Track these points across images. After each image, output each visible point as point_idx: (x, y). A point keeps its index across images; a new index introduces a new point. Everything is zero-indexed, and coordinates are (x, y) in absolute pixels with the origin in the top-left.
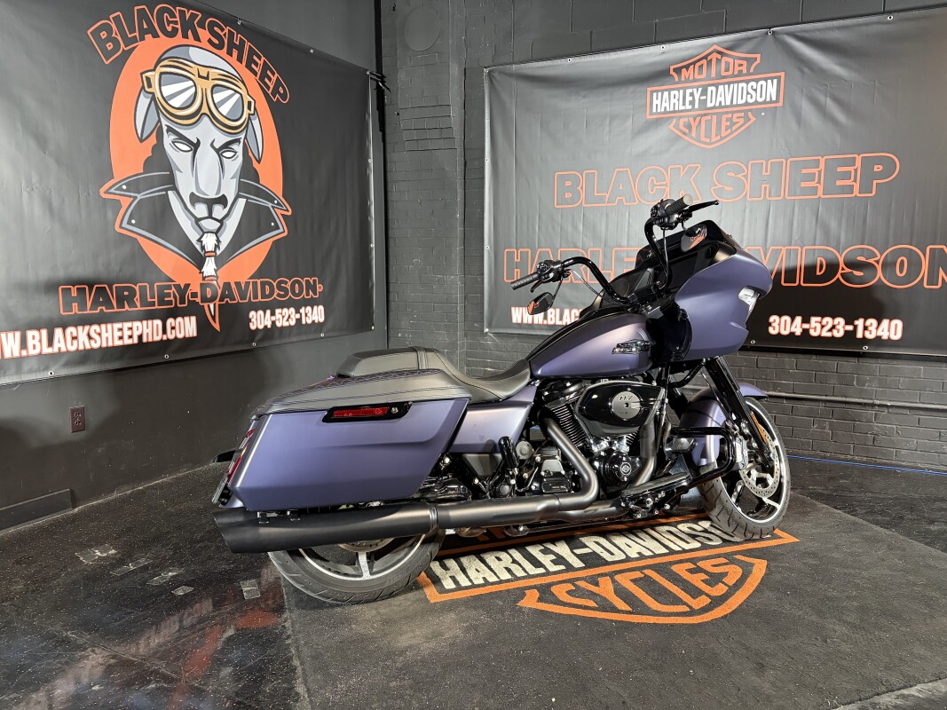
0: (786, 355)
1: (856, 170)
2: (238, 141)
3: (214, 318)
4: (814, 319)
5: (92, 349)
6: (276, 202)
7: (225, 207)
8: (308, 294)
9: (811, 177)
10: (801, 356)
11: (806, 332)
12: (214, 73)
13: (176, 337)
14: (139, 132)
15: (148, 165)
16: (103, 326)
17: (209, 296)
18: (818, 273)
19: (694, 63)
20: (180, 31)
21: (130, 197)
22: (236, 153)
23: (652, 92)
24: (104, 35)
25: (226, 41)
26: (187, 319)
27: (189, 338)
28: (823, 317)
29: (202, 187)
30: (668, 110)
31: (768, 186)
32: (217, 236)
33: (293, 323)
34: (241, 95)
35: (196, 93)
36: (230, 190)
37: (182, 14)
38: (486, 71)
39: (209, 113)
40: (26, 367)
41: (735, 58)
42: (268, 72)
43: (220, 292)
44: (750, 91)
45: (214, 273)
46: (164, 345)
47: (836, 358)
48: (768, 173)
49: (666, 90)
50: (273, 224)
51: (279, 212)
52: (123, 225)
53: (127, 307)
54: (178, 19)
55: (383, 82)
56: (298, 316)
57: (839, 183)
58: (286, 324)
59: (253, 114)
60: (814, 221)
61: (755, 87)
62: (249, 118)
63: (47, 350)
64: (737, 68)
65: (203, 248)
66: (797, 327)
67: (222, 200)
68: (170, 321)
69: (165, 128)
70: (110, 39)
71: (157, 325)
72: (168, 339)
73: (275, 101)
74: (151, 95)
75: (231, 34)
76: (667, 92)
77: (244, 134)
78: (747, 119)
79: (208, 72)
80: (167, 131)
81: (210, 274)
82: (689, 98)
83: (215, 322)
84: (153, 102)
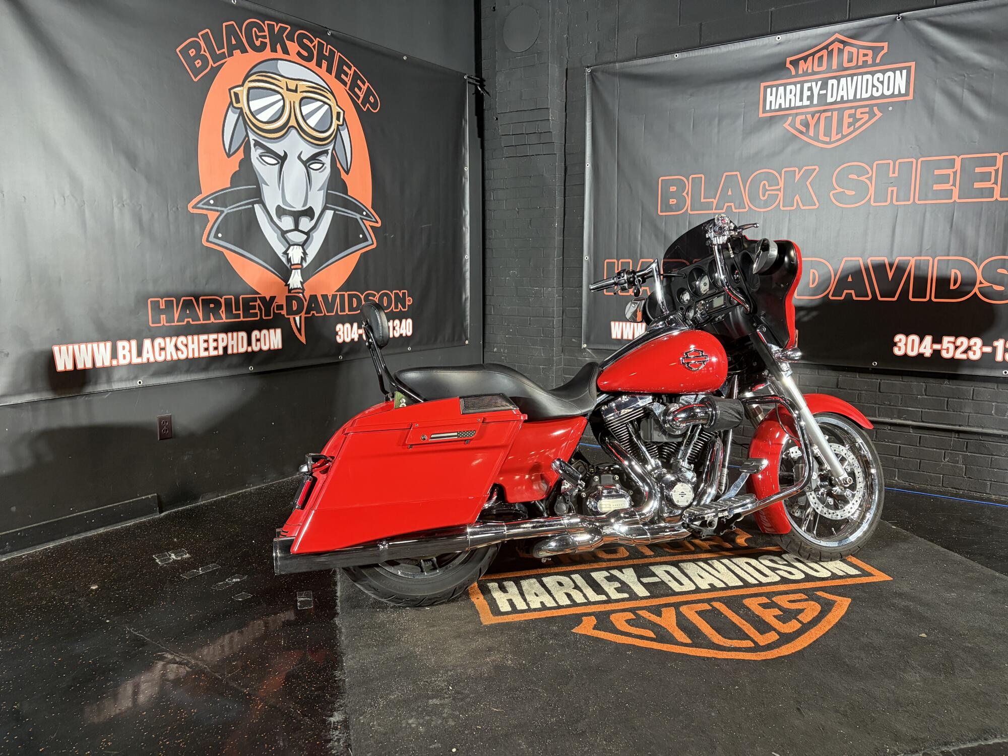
0: (913, 379)
1: (997, 171)
2: (326, 152)
3: (299, 330)
4: (946, 339)
5: (179, 360)
6: (364, 213)
7: (312, 218)
8: (396, 307)
9: (944, 179)
10: (931, 380)
11: (937, 353)
12: (303, 86)
13: (261, 349)
14: (227, 148)
15: (236, 179)
16: (190, 338)
17: (295, 309)
18: (952, 287)
19: (813, 54)
20: (268, 45)
21: (217, 211)
22: (323, 164)
23: (766, 88)
24: (192, 52)
25: (315, 53)
26: (272, 331)
27: (275, 350)
28: (956, 338)
29: (288, 199)
30: (783, 106)
31: (895, 189)
32: (303, 248)
34: (330, 105)
35: (284, 106)
36: (317, 202)
37: (271, 28)
38: (588, 70)
39: (296, 126)
40: (116, 375)
41: (859, 47)
42: (359, 82)
43: (306, 304)
44: (876, 83)
45: (300, 286)
46: (249, 357)
47: (972, 383)
48: (896, 175)
49: (781, 85)
50: (361, 236)
51: (368, 223)
52: (210, 240)
53: (212, 320)
54: (267, 33)
55: (482, 86)
57: (977, 185)
59: (342, 125)
60: (949, 230)
61: (881, 79)
62: (338, 129)
63: (136, 360)
64: (861, 59)
65: (289, 260)
66: (927, 347)
67: (309, 213)
68: (255, 333)
69: (252, 143)
70: (198, 56)
71: (242, 337)
72: (253, 351)
73: (365, 110)
74: (239, 111)
75: (320, 45)
76: (783, 88)
77: (333, 145)
78: (872, 114)
79: (297, 85)
80: (255, 145)
81: (296, 287)
82: (807, 93)
83: (301, 335)
84: (241, 117)
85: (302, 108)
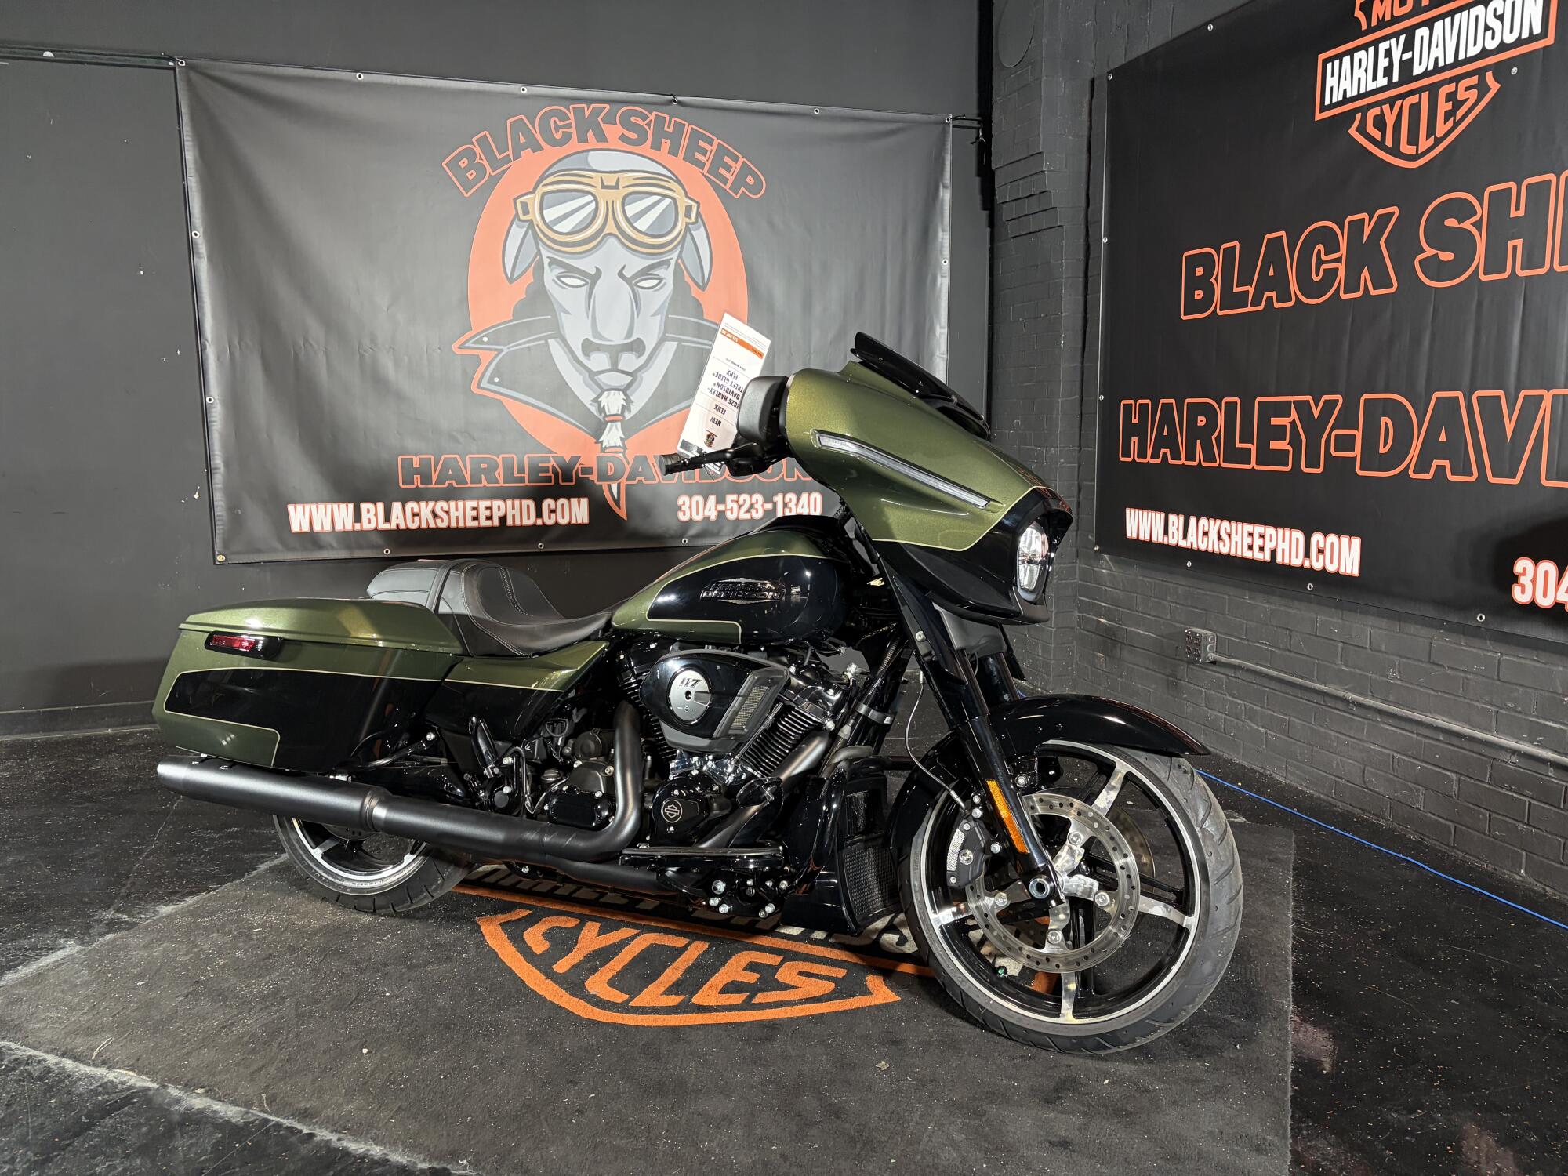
2: (667, 263)
5: (438, 528)
7: (640, 354)
12: (628, 179)
13: (557, 523)
14: (509, 271)
15: (520, 309)
16: (452, 504)
17: (610, 473)
20: (575, 137)
21: (495, 350)
22: (661, 280)
23: (1325, 63)
24: (464, 163)
25: (650, 132)
26: (574, 501)
27: (576, 525)
29: (602, 330)
30: (1349, 95)
31: (1519, 242)
32: (625, 395)
33: (758, 515)
34: (674, 199)
35: (597, 209)
36: (650, 331)
37: (579, 113)
38: (1110, 77)
39: (618, 234)
42: (727, 159)
43: (628, 468)
44: (1491, 21)
45: (619, 443)
46: (537, 531)
48: (1521, 212)
49: (1345, 54)
52: (482, 385)
53: (484, 482)
54: (572, 120)
56: (769, 506)
58: (747, 516)
59: (696, 222)
61: (1500, 11)
62: (687, 229)
63: (383, 526)
65: (601, 410)
67: (636, 347)
68: (548, 503)
69: (546, 261)
70: (472, 165)
71: (528, 506)
72: (544, 524)
73: (737, 197)
74: (528, 224)
75: (660, 122)
76: (1348, 57)
77: (678, 252)
78: (1483, 88)
79: (618, 179)
80: (550, 265)
81: (613, 445)
82: (1383, 62)
83: (619, 508)
84: (530, 232)
85: (626, 208)
